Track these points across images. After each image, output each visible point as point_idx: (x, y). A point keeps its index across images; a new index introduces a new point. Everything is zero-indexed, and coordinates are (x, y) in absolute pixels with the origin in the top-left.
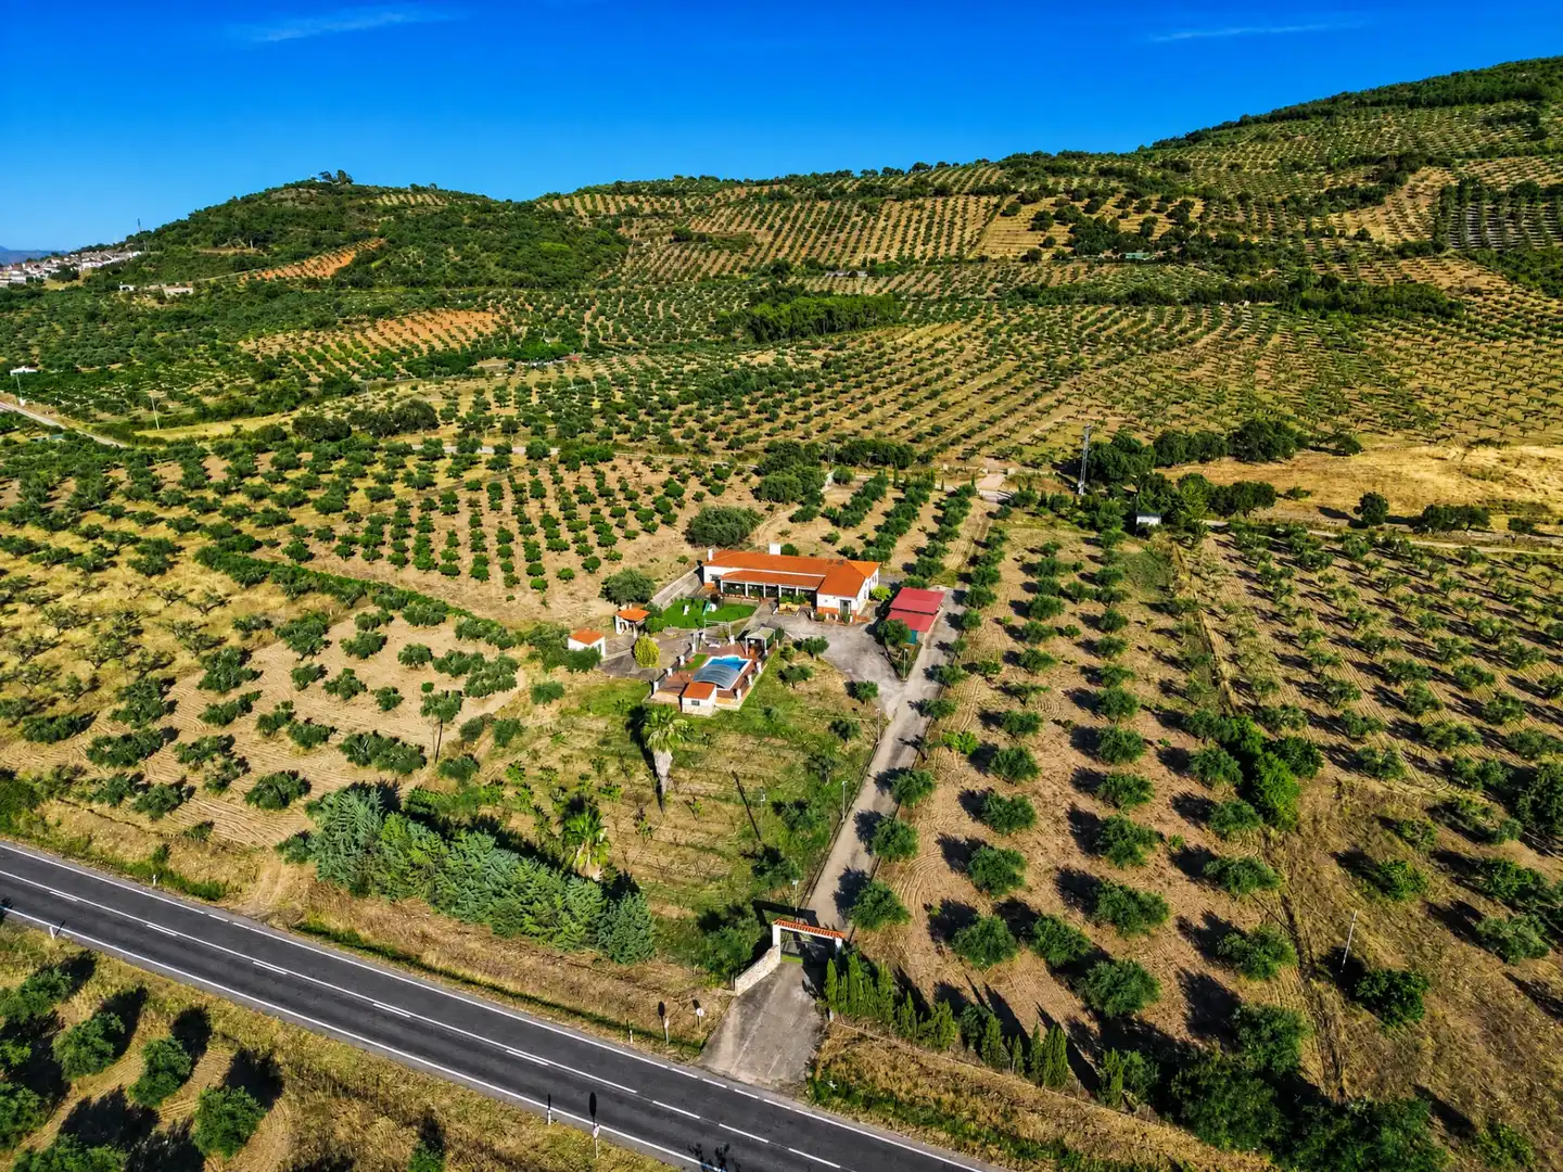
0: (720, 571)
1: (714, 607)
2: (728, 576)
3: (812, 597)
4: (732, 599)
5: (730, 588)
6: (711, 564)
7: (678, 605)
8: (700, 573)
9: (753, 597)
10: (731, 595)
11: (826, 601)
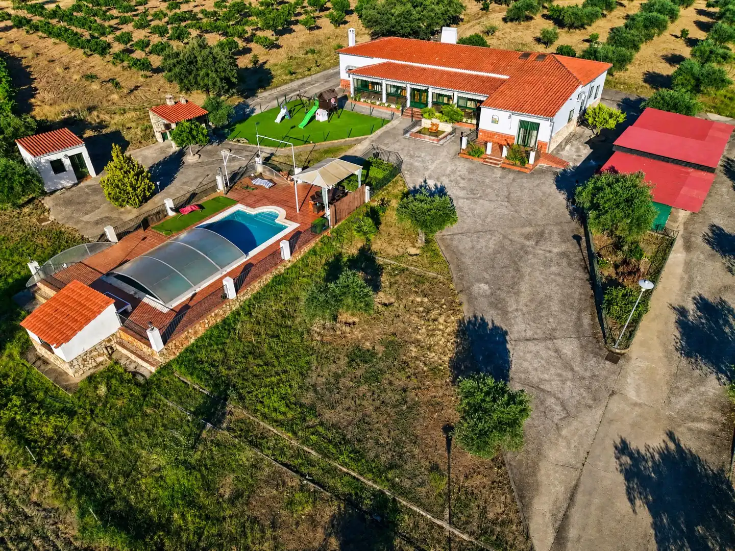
4: (365, 105)
6: (349, 52)
9: (393, 106)
10: (362, 100)
11: (495, 121)
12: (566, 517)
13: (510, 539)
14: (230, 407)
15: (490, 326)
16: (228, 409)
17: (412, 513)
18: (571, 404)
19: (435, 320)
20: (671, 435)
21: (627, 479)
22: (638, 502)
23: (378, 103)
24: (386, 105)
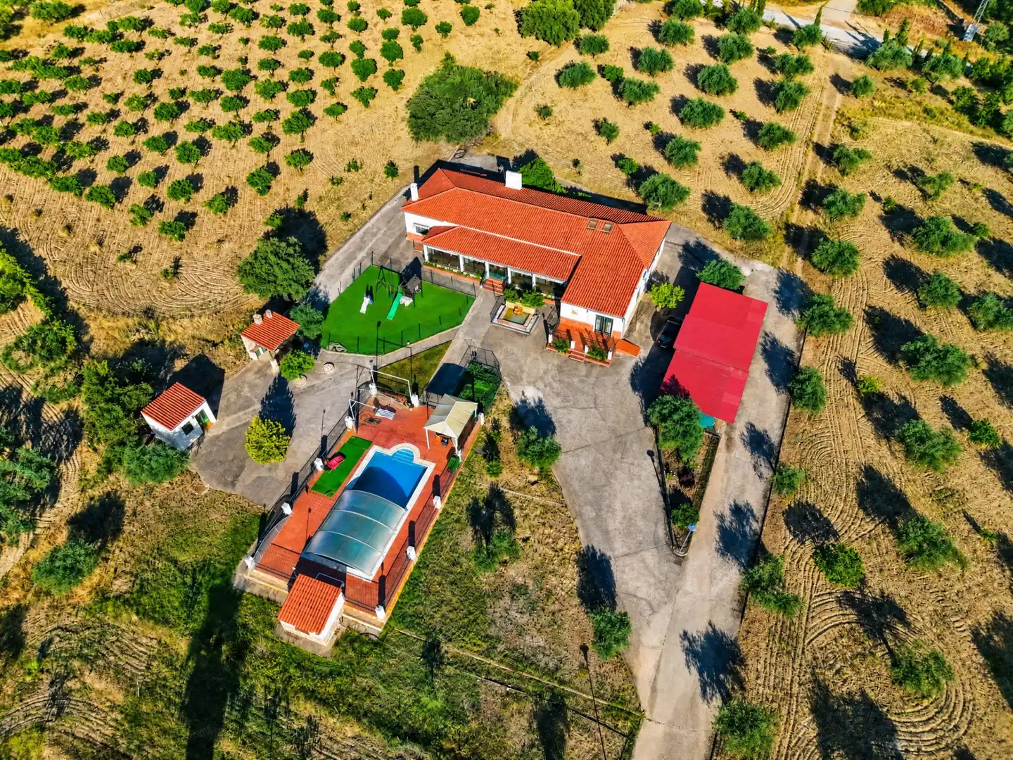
9: (472, 275)
10: (438, 266)
11: (574, 313)
12: (655, 679)
13: (628, 697)
14: (444, 647)
15: (598, 554)
16: (443, 651)
17: (574, 695)
18: (655, 604)
19: (562, 550)
20: (710, 624)
21: (687, 655)
22: (692, 668)
23: (456, 271)
24: (465, 273)
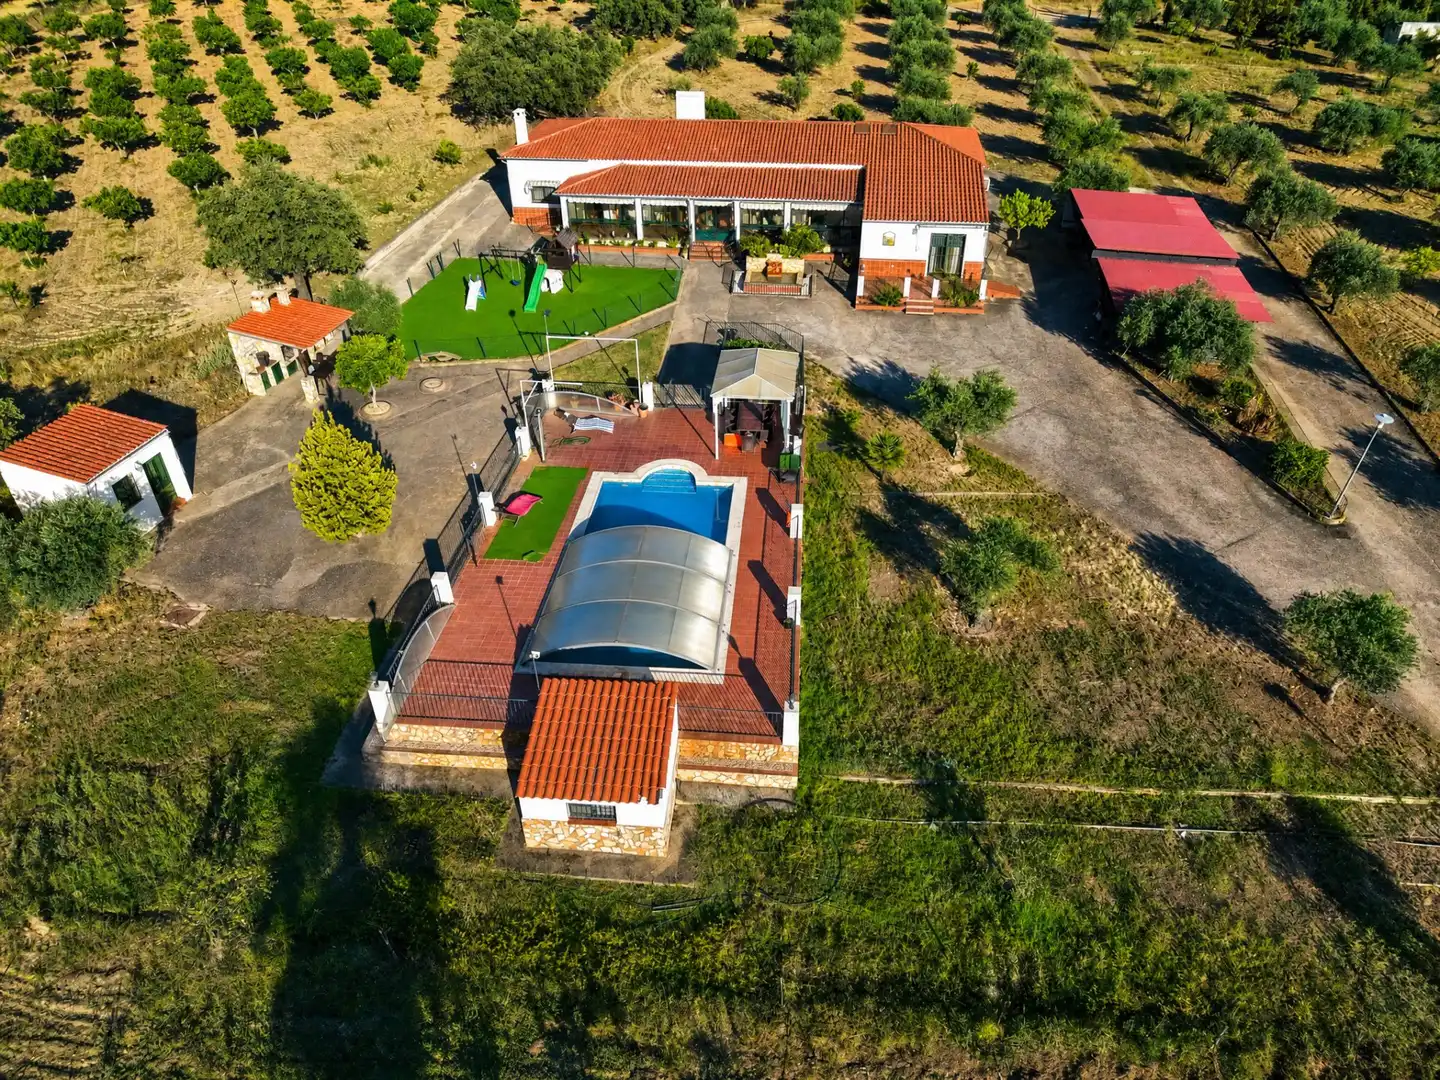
0: (556, 172)
1: (553, 280)
2: (573, 185)
3: (844, 234)
4: (599, 251)
5: (592, 220)
6: (524, 154)
7: (448, 278)
8: (498, 179)
9: (662, 244)
10: (592, 241)
11: (888, 242)
15: (1172, 542)
23: (628, 242)
24: (646, 243)
